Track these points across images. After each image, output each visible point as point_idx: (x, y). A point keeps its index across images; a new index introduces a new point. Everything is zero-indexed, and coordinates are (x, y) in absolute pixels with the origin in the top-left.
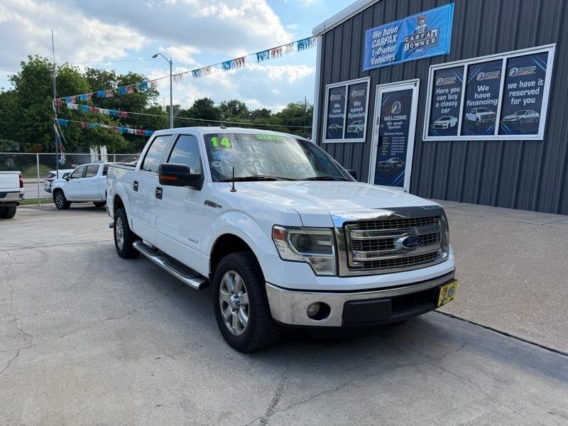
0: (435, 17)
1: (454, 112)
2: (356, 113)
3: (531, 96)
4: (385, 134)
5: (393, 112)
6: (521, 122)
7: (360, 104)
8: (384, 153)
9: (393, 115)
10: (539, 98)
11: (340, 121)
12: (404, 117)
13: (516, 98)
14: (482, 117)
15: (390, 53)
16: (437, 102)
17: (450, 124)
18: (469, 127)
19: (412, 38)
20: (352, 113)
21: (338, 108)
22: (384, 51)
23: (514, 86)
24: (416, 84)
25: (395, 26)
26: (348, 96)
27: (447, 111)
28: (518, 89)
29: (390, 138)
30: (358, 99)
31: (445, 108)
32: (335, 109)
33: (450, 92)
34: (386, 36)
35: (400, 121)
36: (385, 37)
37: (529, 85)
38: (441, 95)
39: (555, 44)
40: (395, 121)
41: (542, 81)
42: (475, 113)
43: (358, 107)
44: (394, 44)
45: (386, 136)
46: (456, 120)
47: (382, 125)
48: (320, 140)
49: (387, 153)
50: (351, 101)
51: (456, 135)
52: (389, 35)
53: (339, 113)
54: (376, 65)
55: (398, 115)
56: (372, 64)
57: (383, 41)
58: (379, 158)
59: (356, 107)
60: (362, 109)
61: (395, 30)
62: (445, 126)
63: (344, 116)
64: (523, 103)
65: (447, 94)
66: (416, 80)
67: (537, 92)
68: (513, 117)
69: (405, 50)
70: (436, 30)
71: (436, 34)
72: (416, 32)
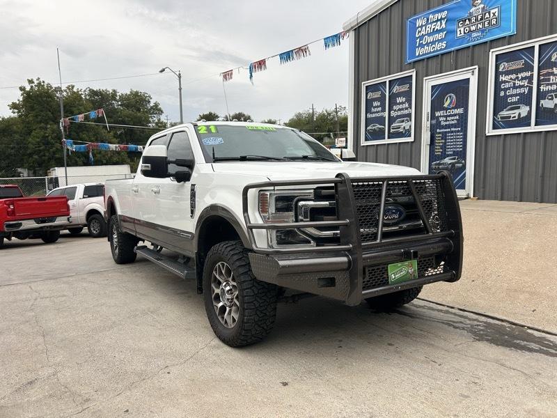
1: (526, 100)
2: (399, 110)
4: (438, 131)
5: (446, 105)
7: (404, 99)
8: (438, 152)
9: (446, 109)
11: (381, 120)
12: (460, 111)
15: (439, 41)
16: (502, 90)
17: (520, 114)
18: (544, 116)
19: (467, 22)
20: (395, 111)
21: (378, 107)
22: (430, 39)
24: (473, 72)
25: (442, 11)
26: (390, 92)
27: (515, 99)
29: (444, 136)
30: (400, 94)
31: (512, 96)
32: (374, 108)
33: (517, 77)
34: (434, 22)
35: (455, 115)
36: (431, 23)
38: (505, 82)
40: (449, 116)
42: (552, 99)
43: (402, 103)
45: (440, 133)
46: (528, 108)
47: (434, 122)
48: (357, 142)
49: (442, 152)
50: (393, 97)
51: (530, 126)
52: (437, 21)
53: (379, 112)
54: (422, 55)
55: (456, 107)
56: (417, 54)
57: (430, 28)
58: (432, 157)
59: (400, 104)
60: (407, 105)
61: (444, 14)
62: (515, 117)
63: (386, 114)
65: (513, 81)
66: (474, 67)
69: (458, 35)
70: (496, 10)
71: (496, 14)
72: (471, 14)
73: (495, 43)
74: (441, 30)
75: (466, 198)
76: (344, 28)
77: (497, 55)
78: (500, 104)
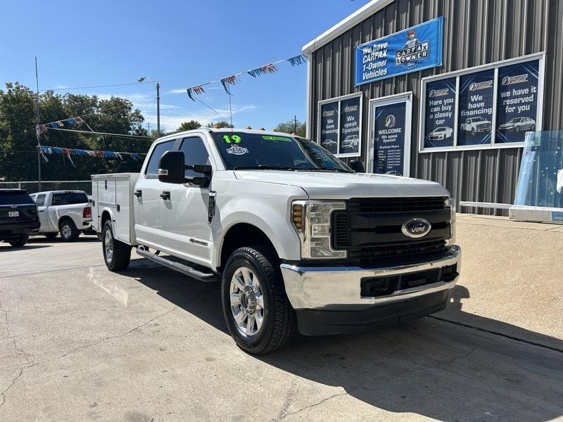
0: (425, 31)
1: (449, 123)
2: (349, 128)
3: (525, 104)
4: (381, 147)
5: (387, 125)
6: (518, 130)
7: (353, 118)
8: (381, 166)
9: (388, 128)
10: (534, 105)
11: (334, 137)
13: (511, 106)
14: (478, 126)
15: (382, 68)
16: (431, 113)
17: (445, 135)
18: (463, 138)
19: (404, 53)
20: (346, 128)
21: (331, 124)
22: (375, 66)
23: (508, 94)
24: (409, 97)
25: (384, 41)
26: (341, 112)
27: (441, 122)
28: (512, 97)
29: (386, 151)
30: (352, 114)
31: (439, 119)
32: (328, 125)
33: (443, 103)
34: (377, 51)
35: (394, 134)
36: (375, 52)
37: (523, 93)
38: (434, 107)
39: (545, 52)
40: (390, 135)
41: (535, 88)
42: (470, 123)
43: (352, 122)
45: (382, 150)
46: (451, 130)
49: (384, 167)
50: (344, 116)
51: (452, 145)
52: (380, 50)
53: (331, 129)
54: (368, 80)
55: (393, 128)
56: (364, 79)
57: (374, 56)
58: (376, 171)
59: (350, 122)
60: (355, 124)
61: (385, 45)
62: (441, 137)
63: (338, 131)
64: (518, 111)
65: (440, 106)
66: (409, 92)
67: (531, 99)
68: (509, 125)
69: (397, 64)
70: (426, 44)
71: (426, 48)
72: (407, 46)
73: (426, 73)
74: (383, 59)
77: (428, 84)
78: (429, 126)
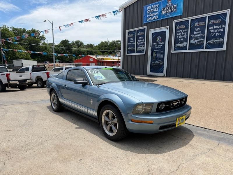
1: (185, 40)
2: (140, 42)
3: (219, 32)
4: (154, 50)
5: (157, 41)
6: (215, 43)
7: (142, 38)
8: (154, 58)
9: (157, 42)
10: (223, 32)
11: (133, 46)
12: (163, 43)
13: (213, 33)
14: (198, 42)
15: (155, 16)
16: (177, 36)
17: (183, 45)
18: (192, 46)
19: (165, 9)
22: (152, 15)
23: (212, 28)
24: (167, 28)
25: (157, 4)
26: (137, 35)
27: (182, 40)
28: (214, 29)
29: (156, 52)
30: (141, 36)
31: (181, 38)
32: (131, 40)
33: (183, 31)
35: (161, 45)
36: (153, 9)
37: (219, 27)
38: (179, 33)
39: (230, 9)
40: (159, 45)
41: (224, 25)
42: (194, 40)
43: (141, 39)
44: (157, 12)
45: (155, 51)
46: (186, 43)
47: (153, 47)
48: (124, 54)
50: (138, 37)
51: (187, 50)
52: (155, 8)
53: (132, 42)
54: (149, 21)
55: (160, 42)
56: (147, 20)
57: (152, 11)
58: (152, 61)
59: (140, 39)
60: (143, 40)
62: (181, 46)
63: (135, 43)
64: (216, 35)
65: (181, 33)
66: (168, 27)
67: (222, 30)
68: (211, 41)
69: (162, 14)
70: (176, 5)
71: (176, 7)
72: (167, 6)
73: (175, 18)
75: (163, 76)
76: (120, 8)
77: (176, 23)
78: (176, 41)
